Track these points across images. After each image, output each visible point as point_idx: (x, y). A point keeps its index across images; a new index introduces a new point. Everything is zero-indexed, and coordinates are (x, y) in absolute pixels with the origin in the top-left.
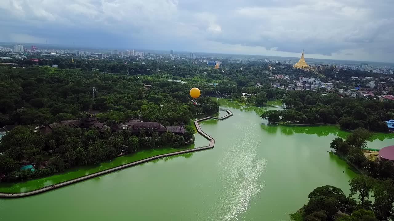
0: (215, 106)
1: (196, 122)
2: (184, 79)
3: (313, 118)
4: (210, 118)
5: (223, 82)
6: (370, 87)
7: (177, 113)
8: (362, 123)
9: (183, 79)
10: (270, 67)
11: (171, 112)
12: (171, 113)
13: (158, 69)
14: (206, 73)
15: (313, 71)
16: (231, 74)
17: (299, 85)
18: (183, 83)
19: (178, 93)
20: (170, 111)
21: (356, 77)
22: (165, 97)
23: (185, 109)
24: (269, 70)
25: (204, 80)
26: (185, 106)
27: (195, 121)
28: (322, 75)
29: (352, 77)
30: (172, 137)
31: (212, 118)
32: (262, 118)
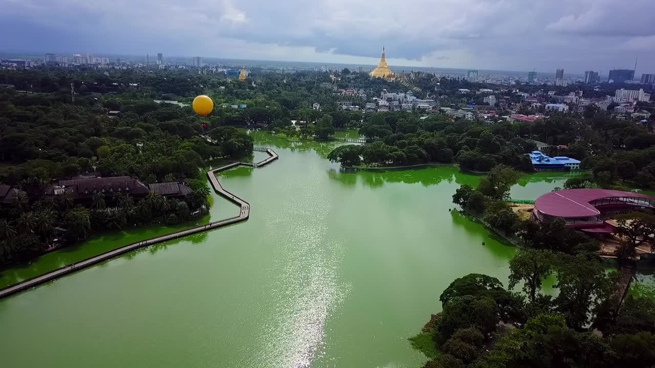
0: (245, 142)
1: (211, 174)
2: (184, 99)
3: (416, 156)
4: (238, 165)
5: (256, 102)
6: (489, 105)
7: (171, 157)
8: (494, 159)
9: (181, 98)
10: (333, 77)
11: (159, 156)
12: (160, 158)
13: (134, 83)
14: (223, 88)
15: (401, 81)
16: (269, 89)
17: (383, 104)
18: (182, 105)
19: (173, 122)
20: (157, 155)
21: (467, 90)
22: (148, 129)
23: (188, 149)
24: (330, 81)
25: (222, 100)
26: (186, 143)
27: (208, 173)
28: (415, 88)
29: (461, 90)
30: (162, 204)
31: (241, 164)
32: (330, 160)
